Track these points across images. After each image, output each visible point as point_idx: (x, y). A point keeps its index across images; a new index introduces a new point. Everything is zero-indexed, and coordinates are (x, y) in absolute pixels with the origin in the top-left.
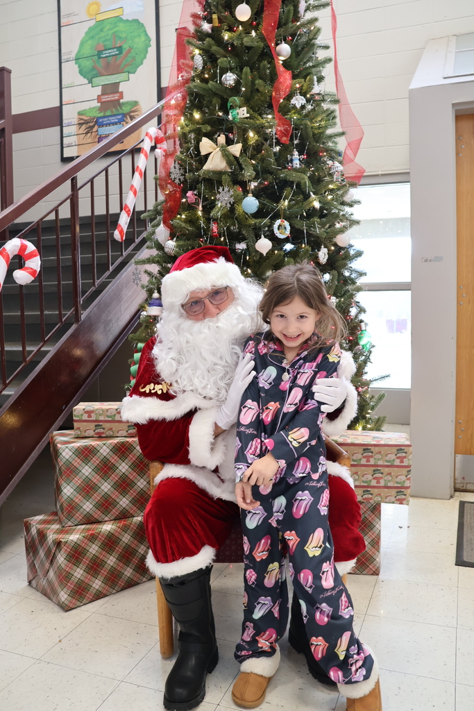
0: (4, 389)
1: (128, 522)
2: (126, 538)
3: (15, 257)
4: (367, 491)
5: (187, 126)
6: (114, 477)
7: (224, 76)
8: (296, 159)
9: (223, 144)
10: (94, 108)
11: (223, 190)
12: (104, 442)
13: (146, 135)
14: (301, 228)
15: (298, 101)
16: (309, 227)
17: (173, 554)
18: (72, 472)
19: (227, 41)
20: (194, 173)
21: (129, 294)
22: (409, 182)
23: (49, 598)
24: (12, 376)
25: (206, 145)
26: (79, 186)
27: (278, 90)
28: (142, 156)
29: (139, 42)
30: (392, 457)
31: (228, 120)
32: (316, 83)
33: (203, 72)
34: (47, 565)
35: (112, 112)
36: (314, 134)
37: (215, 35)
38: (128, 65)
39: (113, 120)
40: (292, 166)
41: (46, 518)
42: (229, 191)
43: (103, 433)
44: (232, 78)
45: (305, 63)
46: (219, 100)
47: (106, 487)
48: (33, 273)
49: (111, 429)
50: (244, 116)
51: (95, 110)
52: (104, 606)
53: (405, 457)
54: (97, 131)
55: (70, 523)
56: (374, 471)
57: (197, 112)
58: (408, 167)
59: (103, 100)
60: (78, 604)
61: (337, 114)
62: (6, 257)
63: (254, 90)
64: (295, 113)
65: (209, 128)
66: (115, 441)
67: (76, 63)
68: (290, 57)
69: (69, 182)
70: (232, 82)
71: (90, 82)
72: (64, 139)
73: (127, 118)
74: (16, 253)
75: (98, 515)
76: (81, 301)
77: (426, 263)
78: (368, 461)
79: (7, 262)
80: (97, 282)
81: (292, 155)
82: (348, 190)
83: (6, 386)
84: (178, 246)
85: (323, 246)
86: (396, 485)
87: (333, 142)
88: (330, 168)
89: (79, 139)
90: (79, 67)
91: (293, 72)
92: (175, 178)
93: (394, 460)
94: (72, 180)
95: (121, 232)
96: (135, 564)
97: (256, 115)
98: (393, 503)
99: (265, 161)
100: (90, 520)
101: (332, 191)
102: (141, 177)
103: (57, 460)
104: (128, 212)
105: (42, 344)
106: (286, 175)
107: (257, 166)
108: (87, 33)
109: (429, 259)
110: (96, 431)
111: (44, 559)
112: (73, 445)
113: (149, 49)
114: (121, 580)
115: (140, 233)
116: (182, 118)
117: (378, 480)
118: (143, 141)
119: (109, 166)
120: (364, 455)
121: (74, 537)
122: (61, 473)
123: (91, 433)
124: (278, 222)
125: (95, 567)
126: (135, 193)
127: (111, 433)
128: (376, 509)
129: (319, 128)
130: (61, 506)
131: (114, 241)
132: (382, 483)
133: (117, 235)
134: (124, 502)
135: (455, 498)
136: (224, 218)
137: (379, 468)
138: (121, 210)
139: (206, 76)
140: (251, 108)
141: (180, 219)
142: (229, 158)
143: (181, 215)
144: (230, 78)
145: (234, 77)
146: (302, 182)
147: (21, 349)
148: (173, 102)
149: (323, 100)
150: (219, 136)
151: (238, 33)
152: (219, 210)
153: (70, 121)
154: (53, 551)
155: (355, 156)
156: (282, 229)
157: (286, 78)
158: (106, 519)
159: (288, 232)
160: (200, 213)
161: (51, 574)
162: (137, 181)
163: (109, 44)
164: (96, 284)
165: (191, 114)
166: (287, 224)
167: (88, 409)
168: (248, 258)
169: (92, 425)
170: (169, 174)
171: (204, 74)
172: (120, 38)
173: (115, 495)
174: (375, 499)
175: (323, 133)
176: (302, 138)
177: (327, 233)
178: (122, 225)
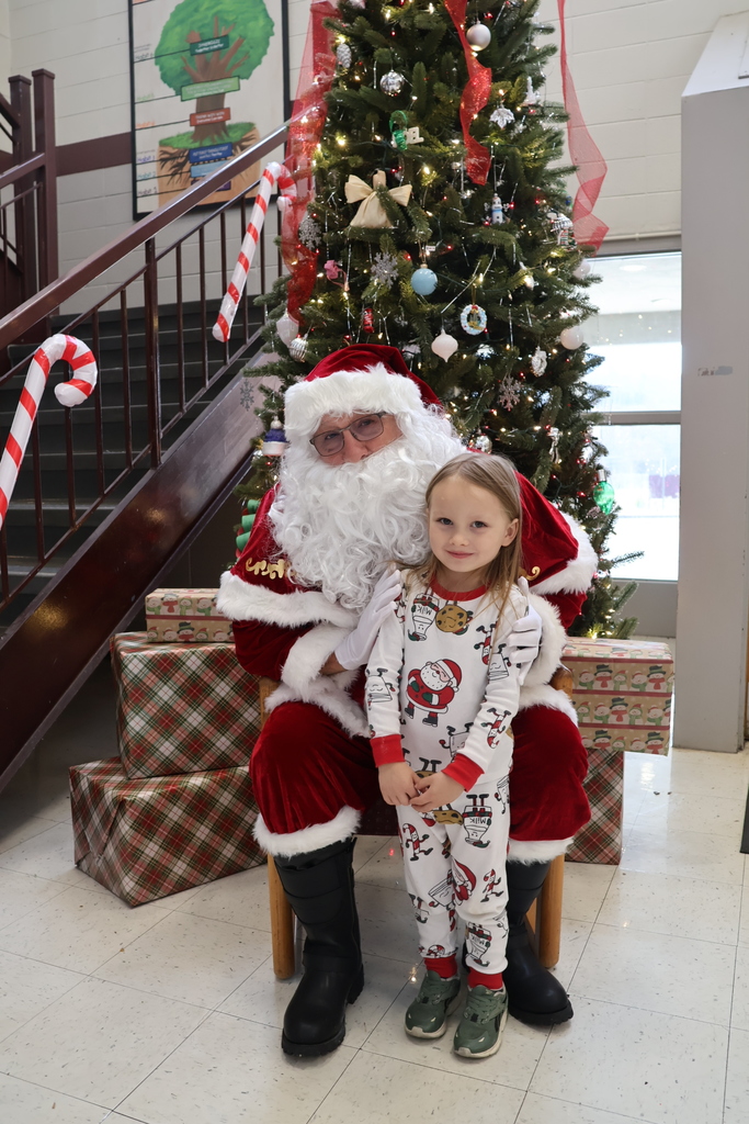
0: (40, 568)
1: (228, 774)
2: (226, 799)
3: (58, 363)
4: (603, 732)
5: (326, 157)
6: (208, 705)
7: (384, 78)
8: (498, 209)
9: (381, 186)
10: (184, 134)
11: (382, 258)
12: (193, 650)
13: (264, 174)
14: (504, 319)
15: (502, 117)
16: (517, 317)
17: (295, 819)
18: (143, 694)
19: (390, 21)
20: (336, 233)
21: (236, 425)
22: (679, 250)
23: (107, 888)
24: (53, 549)
25: (355, 187)
27: (469, 100)
28: (257, 208)
29: (255, 28)
30: (644, 679)
31: (390, 148)
32: (530, 88)
33: (351, 73)
34: (104, 837)
35: (213, 140)
36: (527, 171)
37: (371, 13)
38: (238, 65)
39: (216, 153)
40: (491, 221)
41: (102, 765)
42: (391, 260)
43: (192, 636)
44: (396, 81)
45: (514, 56)
46: (377, 117)
47: (195, 719)
48: (85, 388)
49: (204, 630)
50: (415, 141)
51: (185, 138)
52: (190, 902)
53: (663, 680)
54: (190, 171)
55: (139, 774)
56: (614, 700)
57: (342, 135)
58: (679, 226)
59: (199, 122)
60: (151, 896)
61: (565, 138)
62: (44, 363)
63: (430, 100)
64: (496, 136)
65: (360, 161)
66: (210, 648)
67: (156, 64)
68: (490, 46)
70: (397, 88)
71: (179, 92)
72: (138, 183)
73: (236, 150)
74: (59, 357)
75: (182, 761)
76: (161, 435)
77: (706, 377)
78: (604, 685)
79: (45, 372)
80: (186, 406)
81: (492, 203)
82: (581, 260)
83: (43, 563)
84: (310, 347)
85: (538, 348)
86: (648, 723)
87: (559, 183)
88: (552, 225)
89: (161, 184)
90: (161, 69)
91: (494, 71)
92: (307, 241)
93: (645, 684)
94: (148, 243)
95: (224, 327)
96: (240, 839)
97: (435, 140)
98: (643, 751)
99: (448, 213)
100: (170, 770)
101: (554, 261)
102: (256, 240)
103: (120, 677)
104: (235, 297)
105: (99, 499)
106: (482, 234)
107: (436, 221)
108: (173, 15)
109: (710, 370)
110: (181, 633)
111: (100, 828)
112: (144, 653)
113: (271, 39)
114: (217, 862)
115: (253, 330)
116: (319, 146)
117: (619, 715)
118: (258, 183)
119: (205, 223)
120: (599, 675)
121: (145, 795)
122: (126, 696)
123: (173, 635)
124: (468, 309)
125: (177, 841)
126: (246, 266)
127: (203, 636)
128: (616, 762)
129: (535, 160)
130: (127, 746)
131: (214, 342)
132: (626, 720)
133: (217, 328)
134: (223, 743)
136: (383, 303)
137: (622, 697)
138: (224, 293)
139: (357, 78)
140: (427, 128)
141: (315, 305)
142: (391, 208)
143: (316, 299)
144: (393, 81)
145: (401, 78)
146: (507, 245)
147: (67, 508)
148: (305, 120)
149: (543, 116)
150: (376, 172)
151: (406, 8)
152: (376, 289)
153: (147, 155)
154: (113, 815)
155: (593, 205)
156: (474, 319)
157: (482, 80)
158: (196, 768)
159: (483, 325)
160: (345, 295)
161: (110, 850)
162: (249, 247)
163: (208, 32)
164: (184, 408)
165: (333, 139)
166: (481, 311)
167: (169, 598)
168: (420, 365)
169: (175, 624)
170: (297, 233)
171: (353, 75)
172: (226, 21)
173: (209, 732)
174: (615, 745)
175: (541, 167)
176: (506, 176)
177: (545, 327)
178: (225, 316)
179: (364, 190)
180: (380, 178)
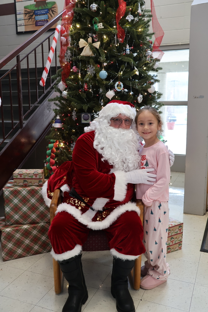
5: (74, 30)
7: (91, 5)
8: (128, 49)
9: (90, 43)
10: (32, 5)
11: (90, 67)
14: (129, 85)
15: (130, 18)
16: (133, 84)
17: (62, 250)
20: (76, 57)
21: (48, 112)
25: (82, 42)
26: (21, 59)
27: (119, 13)
28: (54, 41)
31: (93, 29)
32: (139, 7)
35: (42, 7)
36: (138, 35)
39: (43, 12)
40: (126, 53)
44: (95, 7)
46: (89, 18)
50: (101, 28)
54: (35, 18)
57: (78, 24)
59: (37, 0)
61: (150, 23)
63: (106, 13)
64: (128, 24)
65: (84, 33)
69: (15, 58)
70: (95, 9)
72: (18, 21)
73: (50, 11)
76: (23, 117)
77: (195, 99)
80: (31, 107)
81: (126, 47)
82: (155, 63)
85: (140, 94)
88: (146, 51)
89: (25, 22)
91: (127, 2)
94: (17, 57)
95: (43, 82)
97: (108, 26)
99: (111, 51)
101: (146, 65)
102: (53, 52)
104: (47, 71)
106: (122, 58)
107: (108, 54)
109: (197, 97)
116: (71, 26)
118: (54, 33)
124: (117, 83)
126: (50, 61)
129: (140, 32)
131: (40, 86)
133: (41, 82)
135: (206, 215)
136: (91, 81)
139: (84, 2)
140: (105, 22)
141: (71, 80)
142: (93, 50)
143: (71, 76)
144: (94, 6)
145: (97, 6)
146: (130, 62)
148: (67, 16)
149: (143, 16)
150: (89, 38)
152: (89, 76)
153: (20, 11)
156: (119, 86)
157: (123, 6)
159: (122, 88)
160: (80, 76)
162: (51, 55)
165: (76, 24)
166: (121, 84)
168: (102, 100)
171: (83, 2)
177: (142, 88)
178: (44, 78)
179: (85, 44)
180: (90, 40)
